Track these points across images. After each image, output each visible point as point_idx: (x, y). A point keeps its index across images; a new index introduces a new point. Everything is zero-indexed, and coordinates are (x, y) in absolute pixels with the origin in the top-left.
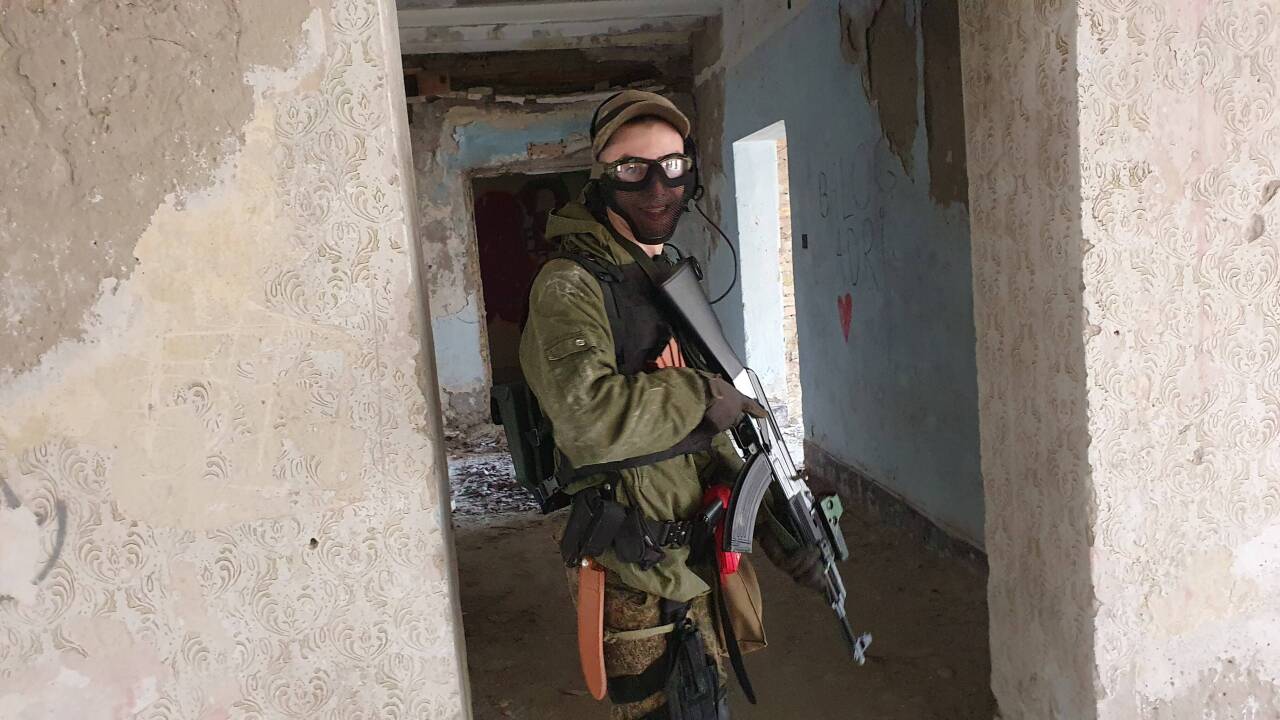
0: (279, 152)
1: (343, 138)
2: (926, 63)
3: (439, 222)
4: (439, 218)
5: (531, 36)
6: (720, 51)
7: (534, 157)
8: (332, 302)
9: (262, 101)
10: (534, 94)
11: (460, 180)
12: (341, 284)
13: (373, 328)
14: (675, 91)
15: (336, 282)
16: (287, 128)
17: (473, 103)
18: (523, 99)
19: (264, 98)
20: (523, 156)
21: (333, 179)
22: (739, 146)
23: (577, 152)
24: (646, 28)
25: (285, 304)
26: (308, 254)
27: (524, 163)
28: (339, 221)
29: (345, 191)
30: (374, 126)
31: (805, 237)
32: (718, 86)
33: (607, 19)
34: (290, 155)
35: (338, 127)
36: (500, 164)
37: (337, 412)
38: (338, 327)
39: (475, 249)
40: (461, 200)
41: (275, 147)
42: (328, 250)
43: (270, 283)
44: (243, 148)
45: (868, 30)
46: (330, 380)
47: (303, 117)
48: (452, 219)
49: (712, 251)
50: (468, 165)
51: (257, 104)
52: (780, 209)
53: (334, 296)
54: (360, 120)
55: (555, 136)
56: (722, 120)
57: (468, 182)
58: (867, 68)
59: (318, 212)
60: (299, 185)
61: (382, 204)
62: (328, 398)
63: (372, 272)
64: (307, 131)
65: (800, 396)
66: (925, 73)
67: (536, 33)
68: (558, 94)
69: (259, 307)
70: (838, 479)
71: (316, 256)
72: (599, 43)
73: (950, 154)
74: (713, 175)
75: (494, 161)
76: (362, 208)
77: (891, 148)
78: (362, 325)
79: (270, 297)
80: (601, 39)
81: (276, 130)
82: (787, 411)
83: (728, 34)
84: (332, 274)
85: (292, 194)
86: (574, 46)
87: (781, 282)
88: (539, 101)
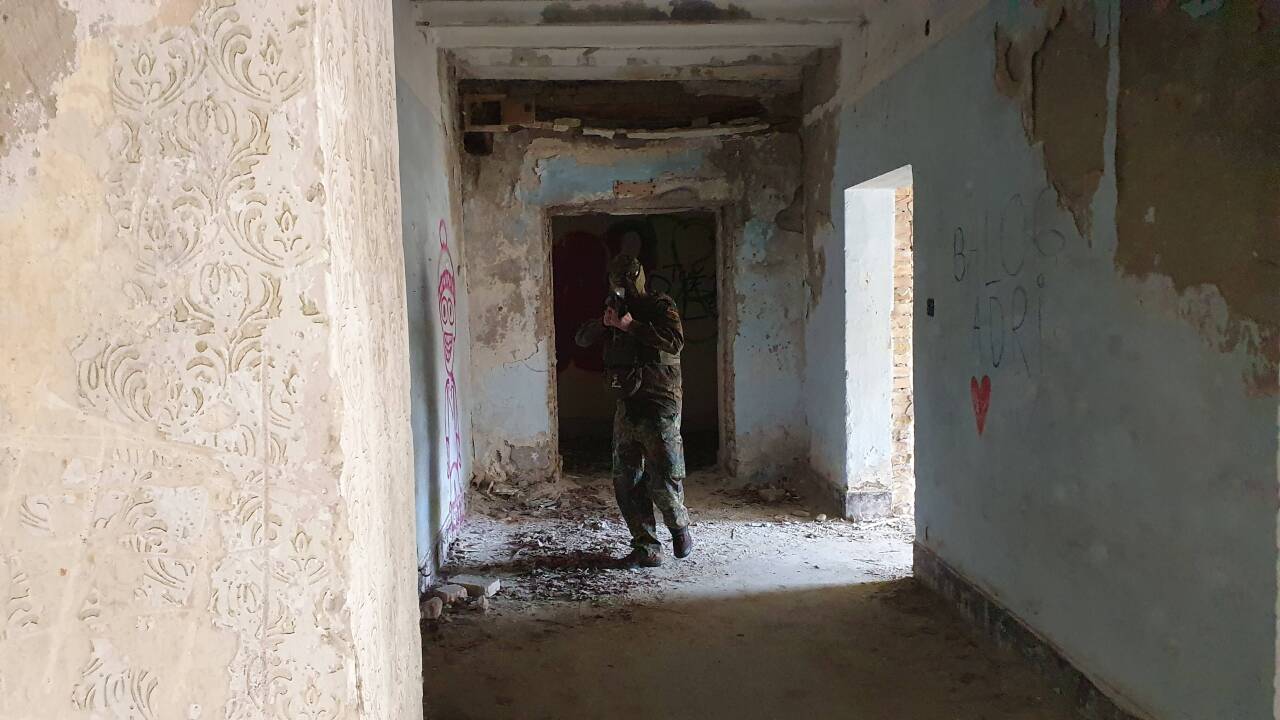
0: (116, 133)
1: (229, 112)
2: (1121, 95)
3: (512, 261)
4: (514, 257)
5: (624, 63)
6: (836, 87)
7: (621, 197)
8: (193, 402)
9: (89, 39)
10: (625, 128)
11: (539, 217)
12: (209, 371)
13: (261, 453)
14: (781, 131)
15: (199, 368)
16: (132, 90)
17: (558, 135)
18: (613, 133)
19: (94, 34)
20: (609, 194)
21: (207, 185)
22: (851, 193)
23: (667, 193)
24: (754, 59)
25: (111, 400)
26: (156, 316)
27: (609, 202)
28: (213, 261)
29: (228, 208)
30: (285, 95)
31: (931, 302)
32: (831, 127)
33: (711, 47)
34: (135, 138)
35: (222, 95)
36: (582, 202)
37: (191, 599)
38: (202, 448)
39: (550, 291)
40: (538, 238)
41: (107, 123)
42: (191, 310)
43: (86, 365)
44: (51, 121)
45: (1035, 54)
46: (183, 541)
47: (161, 72)
48: (527, 259)
49: (811, 308)
50: (547, 203)
51: (81, 45)
52: (895, 267)
53: (196, 392)
54: (262, 83)
55: (643, 174)
56: (834, 164)
57: (547, 222)
58: (1030, 102)
59: (178, 241)
60: (147, 192)
61: (291, 234)
62: (178, 572)
63: (266, 353)
64: (166, 97)
65: (912, 489)
66: (1119, 106)
67: (631, 60)
68: (651, 129)
69: (63, 405)
70: (958, 596)
71: (170, 321)
72: (699, 75)
73: (1151, 211)
74: (819, 224)
75: (577, 199)
76: (255, 239)
77: (1059, 200)
78: (242, 448)
79: (86, 387)
80: (703, 70)
81: (112, 92)
82: (890, 499)
83: (847, 68)
84: (195, 354)
85: (135, 208)
86: (671, 78)
87: (893, 349)
88: (630, 136)
